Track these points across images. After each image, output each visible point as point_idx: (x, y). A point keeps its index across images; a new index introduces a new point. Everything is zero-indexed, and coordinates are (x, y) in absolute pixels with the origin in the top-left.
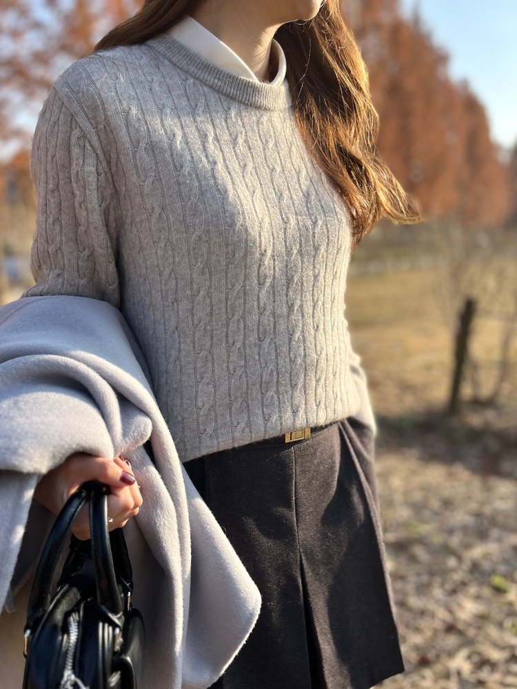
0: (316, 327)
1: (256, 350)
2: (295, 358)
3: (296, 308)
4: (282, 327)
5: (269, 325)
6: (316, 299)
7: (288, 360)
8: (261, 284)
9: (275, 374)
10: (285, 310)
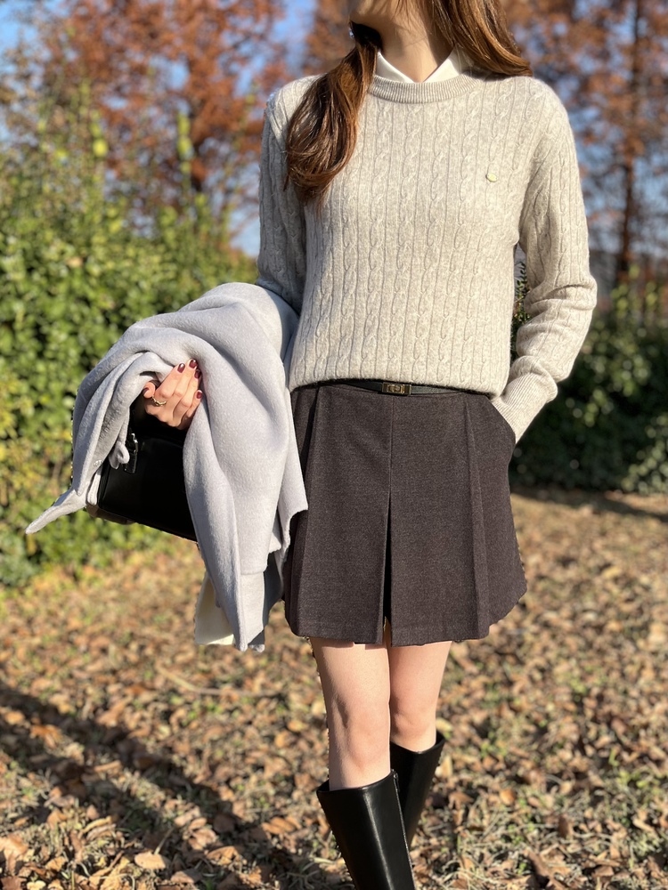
0: (424, 290)
1: (364, 299)
2: (397, 311)
3: (405, 269)
4: (390, 283)
5: (378, 280)
6: (427, 265)
7: (389, 312)
8: (372, 247)
9: (377, 321)
10: (394, 269)
